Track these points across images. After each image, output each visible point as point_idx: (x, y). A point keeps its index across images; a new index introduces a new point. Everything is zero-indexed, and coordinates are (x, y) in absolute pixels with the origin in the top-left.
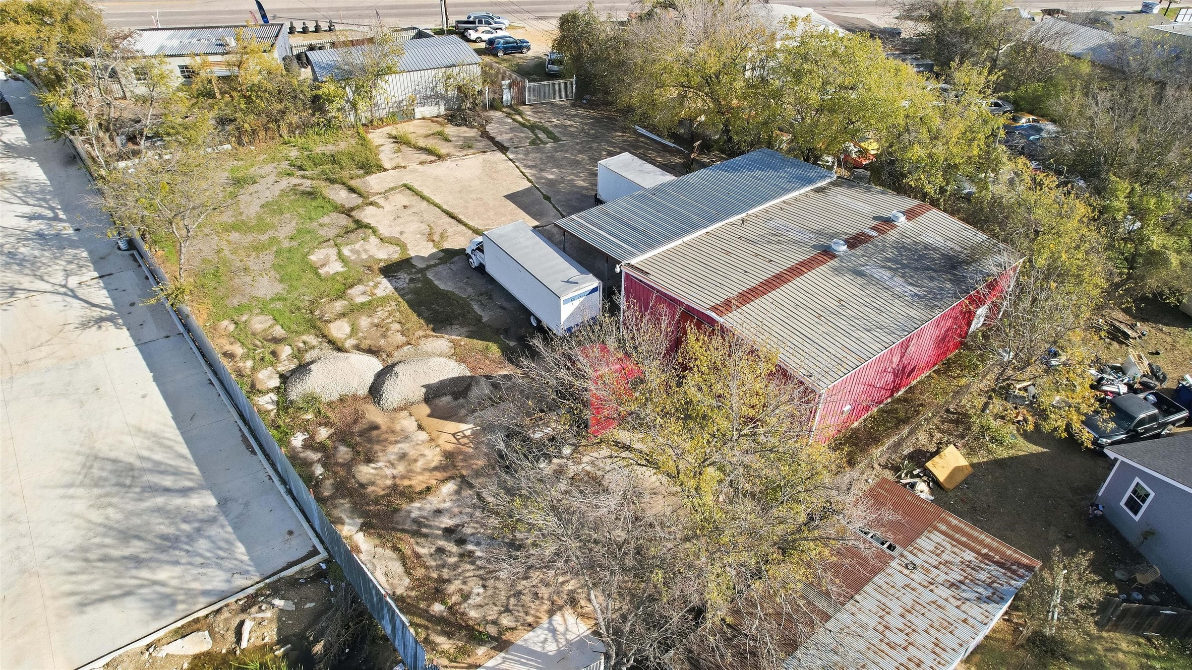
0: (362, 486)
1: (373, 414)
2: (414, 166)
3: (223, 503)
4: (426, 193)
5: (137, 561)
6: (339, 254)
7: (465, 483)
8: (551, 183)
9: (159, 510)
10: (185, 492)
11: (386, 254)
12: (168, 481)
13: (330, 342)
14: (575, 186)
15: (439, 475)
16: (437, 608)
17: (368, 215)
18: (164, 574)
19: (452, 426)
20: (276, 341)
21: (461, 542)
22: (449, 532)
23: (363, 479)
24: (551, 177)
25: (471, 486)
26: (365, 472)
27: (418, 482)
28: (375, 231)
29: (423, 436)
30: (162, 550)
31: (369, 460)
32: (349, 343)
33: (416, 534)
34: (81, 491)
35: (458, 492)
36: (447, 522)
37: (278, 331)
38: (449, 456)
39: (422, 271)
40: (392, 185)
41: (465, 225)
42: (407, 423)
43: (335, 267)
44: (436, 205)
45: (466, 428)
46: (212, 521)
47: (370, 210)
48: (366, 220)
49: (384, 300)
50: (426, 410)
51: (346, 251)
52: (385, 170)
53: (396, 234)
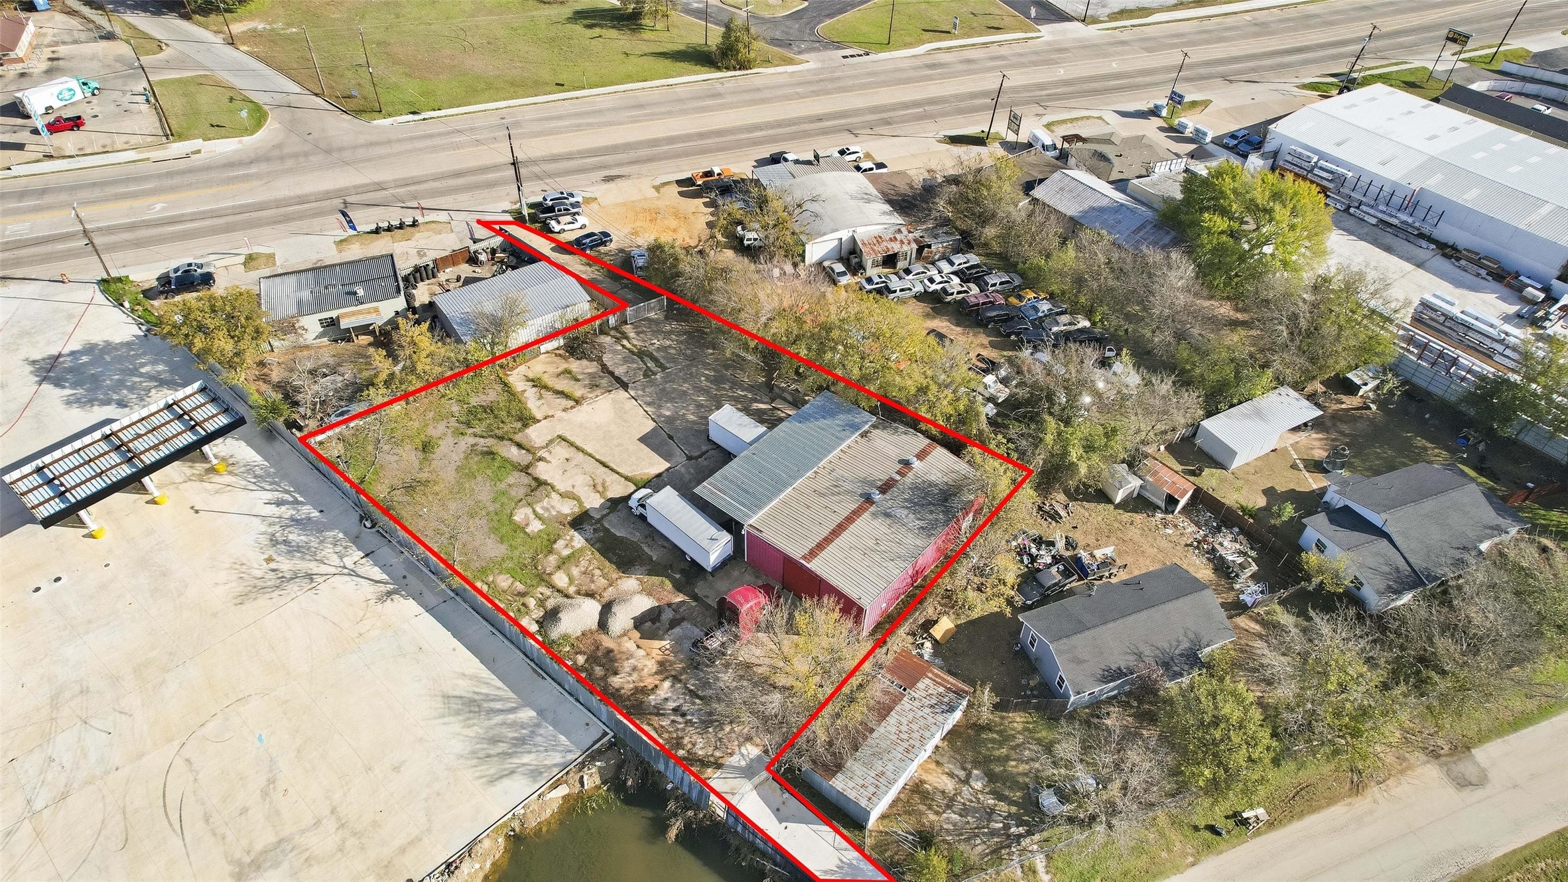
0: (618, 690)
1: (607, 642)
2: (559, 414)
3: (540, 713)
4: (579, 443)
5: (506, 755)
6: (534, 511)
7: (676, 679)
8: (670, 420)
9: (504, 723)
10: (512, 710)
11: (568, 509)
12: (498, 706)
13: (558, 591)
14: (687, 421)
15: (659, 677)
16: (681, 753)
17: (541, 470)
18: (526, 759)
19: (657, 644)
20: (523, 595)
21: (683, 715)
22: (675, 710)
23: (617, 686)
24: (668, 413)
25: (680, 681)
26: (616, 681)
27: (650, 682)
28: (553, 488)
29: (641, 652)
30: (515, 745)
31: (616, 673)
32: (572, 590)
33: (658, 714)
34: (452, 719)
35: (672, 686)
36: (671, 705)
37: (520, 587)
38: (661, 664)
39: (599, 521)
40: (550, 438)
41: (618, 473)
42: (629, 645)
43: (535, 526)
44: (590, 455)
45: (666, 643)
46: (538, 725)
47: (541, 464)
48: (543, 477)
49: (581, 550)
50: (637, 634)
51: (539, 510)
52: (539, 421)
53: (570, 489)
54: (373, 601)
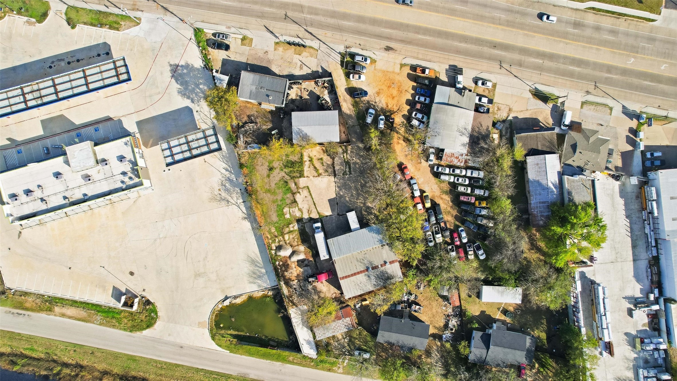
0: (285, 276)
1: (289, 262)
2: (311, 177)
3: (266, 272)
4: (312, 192)
5: (255, 278)
6: (290, 211)
7: (299, 281)
8: (341, 197)
9: (258, 270)
10: (261, 268)
11: (298, 214)
12: (258, 265)
13: (285, 240)
14: (345, 200)
15: (296, 278)
17: (298, 197)
18: (259, 282)
19: (300, 269)
20: (276, 237)
21: (296, 291)
22: (295, 288)
23: (285, 275)
24: (342, 194)
26: (286, 273)
27: (293, 278)
28: (298, 205)
29: (295, 269)
30: (258, 277)
32: (288, 242)
33: (291, 287)
34: (247, 263)
35: (297, 282)
37: (276, 234)
38: (298, 275)
39: (304, 223)
40: (305, 186)
41: (317, 209)
42: (293, 266)
43: (288, 216)
44: (313, 199)
45: (302, 270)
46: (265, 275)
47: (298, 194)
48: (297, 200)
49: (296, 230)
50: (296, 264)
52: (305, 177)
53: (302, 208)
54: (240, 218)
